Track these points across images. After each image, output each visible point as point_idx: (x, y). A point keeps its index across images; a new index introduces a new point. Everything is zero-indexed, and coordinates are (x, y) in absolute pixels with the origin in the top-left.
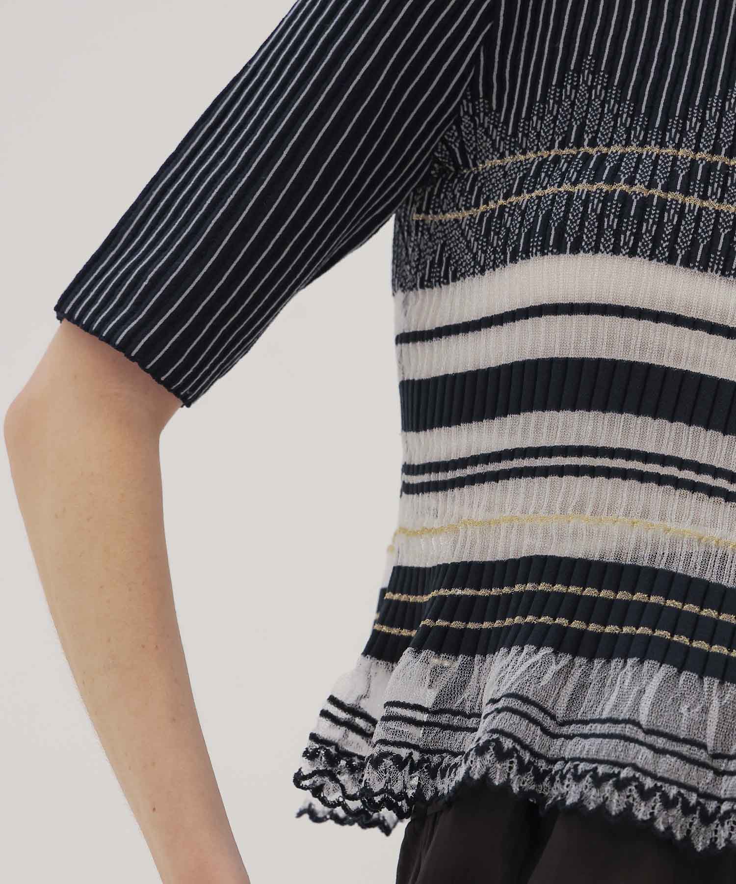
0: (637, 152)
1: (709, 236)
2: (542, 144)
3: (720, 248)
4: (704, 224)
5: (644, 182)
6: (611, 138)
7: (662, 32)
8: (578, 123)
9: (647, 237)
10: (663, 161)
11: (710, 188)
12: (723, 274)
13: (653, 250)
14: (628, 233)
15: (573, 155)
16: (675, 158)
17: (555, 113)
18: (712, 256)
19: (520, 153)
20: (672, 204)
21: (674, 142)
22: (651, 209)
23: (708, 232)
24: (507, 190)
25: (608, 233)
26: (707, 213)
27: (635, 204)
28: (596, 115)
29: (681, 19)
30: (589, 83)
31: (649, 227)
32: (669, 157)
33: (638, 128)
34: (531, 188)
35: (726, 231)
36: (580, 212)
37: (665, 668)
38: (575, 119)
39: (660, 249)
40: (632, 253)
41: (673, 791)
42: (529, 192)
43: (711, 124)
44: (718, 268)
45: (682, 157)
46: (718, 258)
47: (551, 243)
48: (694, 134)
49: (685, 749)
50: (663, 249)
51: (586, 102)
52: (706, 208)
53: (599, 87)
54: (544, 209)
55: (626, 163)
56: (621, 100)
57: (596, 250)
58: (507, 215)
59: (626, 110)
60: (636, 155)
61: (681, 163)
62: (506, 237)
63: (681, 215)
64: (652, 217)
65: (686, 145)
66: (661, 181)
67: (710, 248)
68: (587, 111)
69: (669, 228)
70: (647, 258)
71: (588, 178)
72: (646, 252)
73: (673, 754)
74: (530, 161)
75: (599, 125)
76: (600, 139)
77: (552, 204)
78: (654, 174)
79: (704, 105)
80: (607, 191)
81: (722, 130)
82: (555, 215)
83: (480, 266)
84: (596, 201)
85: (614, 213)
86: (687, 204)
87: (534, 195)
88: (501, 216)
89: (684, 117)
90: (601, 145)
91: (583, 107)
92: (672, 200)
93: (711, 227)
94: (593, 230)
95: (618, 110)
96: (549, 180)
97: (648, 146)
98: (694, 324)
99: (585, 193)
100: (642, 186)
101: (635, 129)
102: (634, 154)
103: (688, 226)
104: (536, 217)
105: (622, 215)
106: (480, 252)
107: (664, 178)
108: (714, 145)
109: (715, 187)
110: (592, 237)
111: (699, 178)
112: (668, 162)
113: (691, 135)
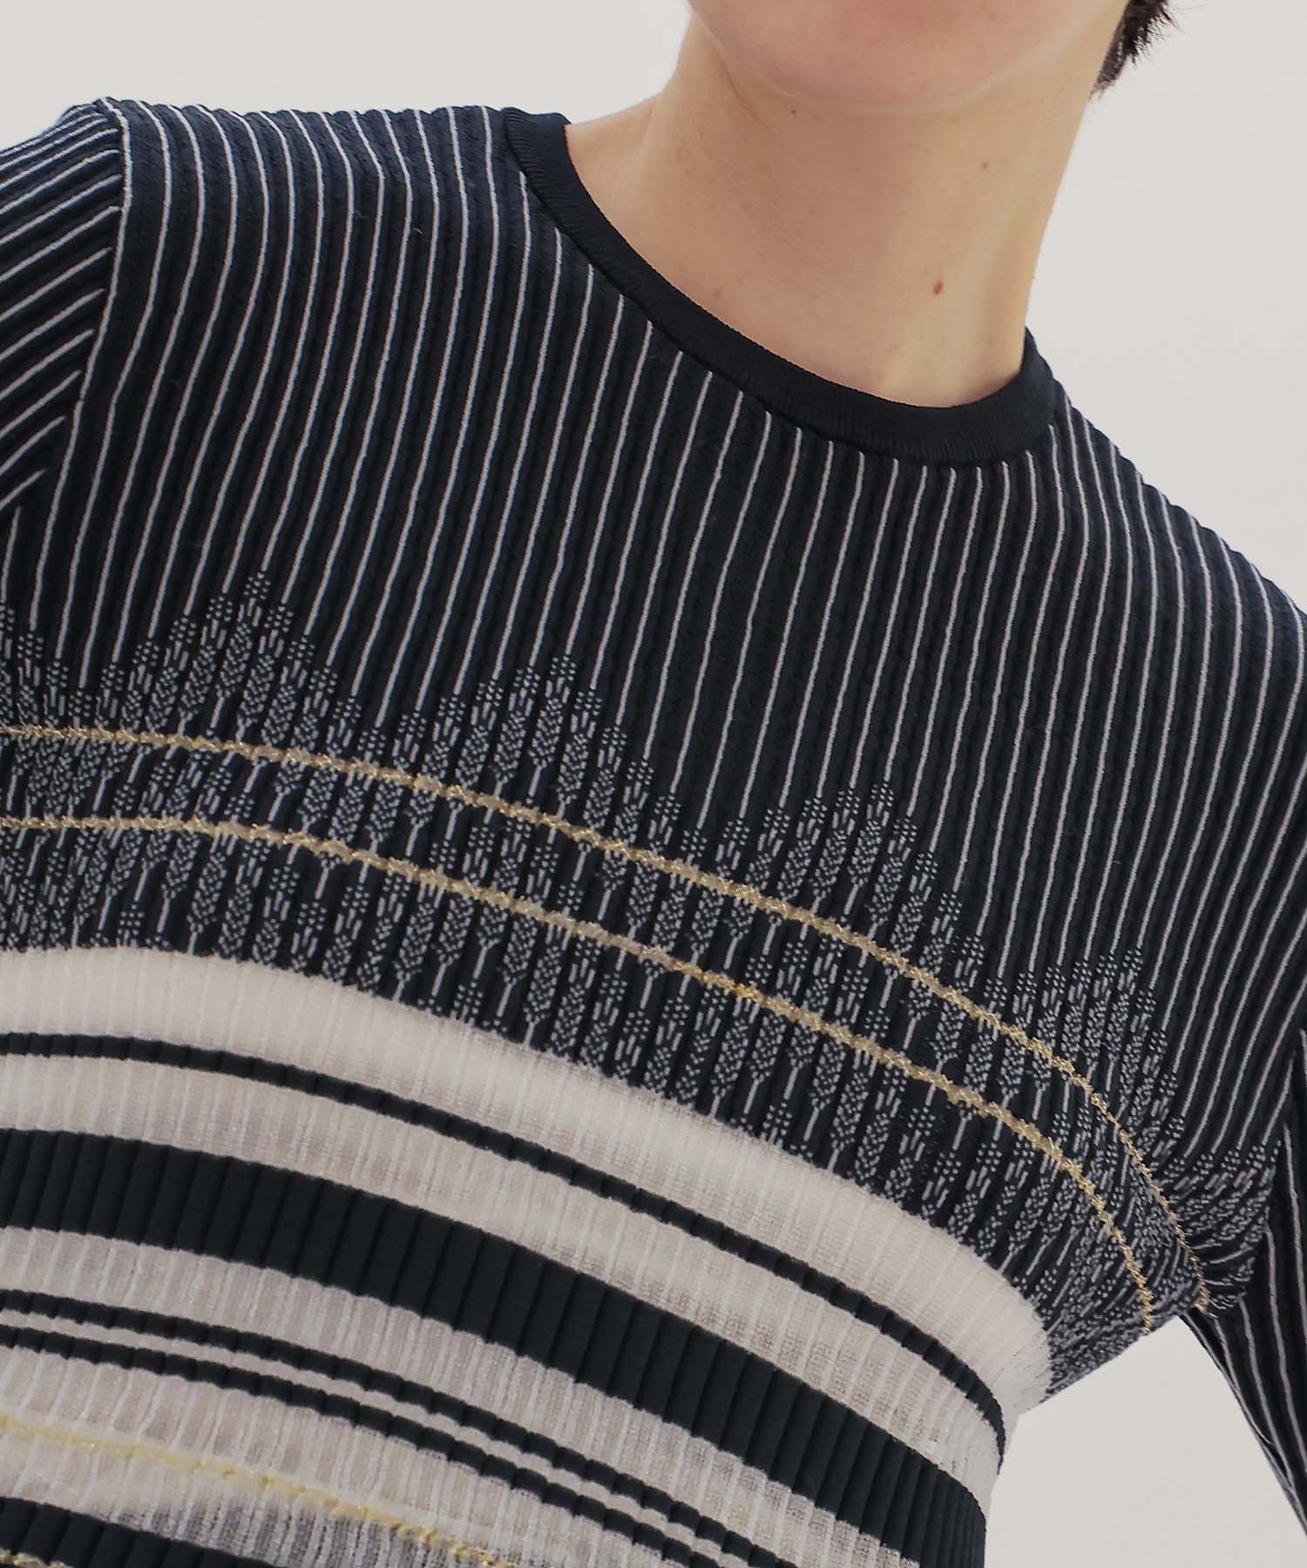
0: (336, 772)
1: (457, 951)
2: (152, 721)
3: (477, 974)
4: (451, 927)
5: (345, 835)
6: (290, 734)
7: (402, 544)
8: (228, 693)
9: (343, 943)
10: (384, 797)
11: (468, 857)
12: (478, 1024)
13: (352, 968)
14: (308, 931)
15: (215, 756)
16: (408, 792)
17: (182, 666)
18: (461, 988)
19: (105, 728)
20: (394, 882)
21: (407, 760)
22: (355, 890)
23: (456, 942)
24: (81, 801)
25: (270, 928)
26: (458, 906)
27: (324, 877)
28: (263, 685)
29: (440, 523)
30: (255, 623)
31: (348, 922)
32: (395, 789)
33: (343, 723)
34: (129, 808)
35: (491, 943)
36: (220, 879)
38: (223, 687)
39: (366, 966)
40: (313, 968)
42: (125, 815)
43: (480, 734)
44: (470, 1014)
45: (421, 792)
46: (471, 993)
47: (160, 929)
48: (447, 749)
50: (371, 967)
51: (246, 656)
52: (457, 896)
53: (274, 633)
54: (152, 860)
55: (315, 793)
56: (314, 663)
57: (245, 955)
58: (80, 851)
59: (321, 685)
60: (335, 777)
61: (418, 804)
62: (75, 895)
63: (411, 906)
64: (355, 904)
65: (430, 770)
66: (377, 837)
67: (459, 974)
68: (247, 675)
69: (384, 929)
70: (340, 982)
71: (241, 814)
72: (338, 970)
74: (128, 747)
75: (268, 704)
76: (269, 734)
77: (169, 854)
78: (365, 819)
79: (470, 696)
80: (274, 847)
81: (500, 748)
82: (173, 877)
83: (18, 935)
84: (252, 862)
85: (285, 891)
86: (423, 886)
87: (134, 824)
88: (68, 850)
89: (431, 712)
90: (269, 744)
91: (238, 665)
92: (396, 875)
93: (464, 933)
94: (241, 918)
95: (307, 681)
96: (164, 802)
97: (358, 761)
98: (416, 1113)
99: (233, 843)
100: (342, 843)
101: (337, 724)
102: (330, 774)
103: (420, 927)
104: (136, 871)
105: (300, 895)
106: (20, 908)
107: (383, 831)
108: (481, 775)
109: (478, 857)
110: (238, 929)
111: (449, 836)
112: (392, 800)
113: (440, 751)
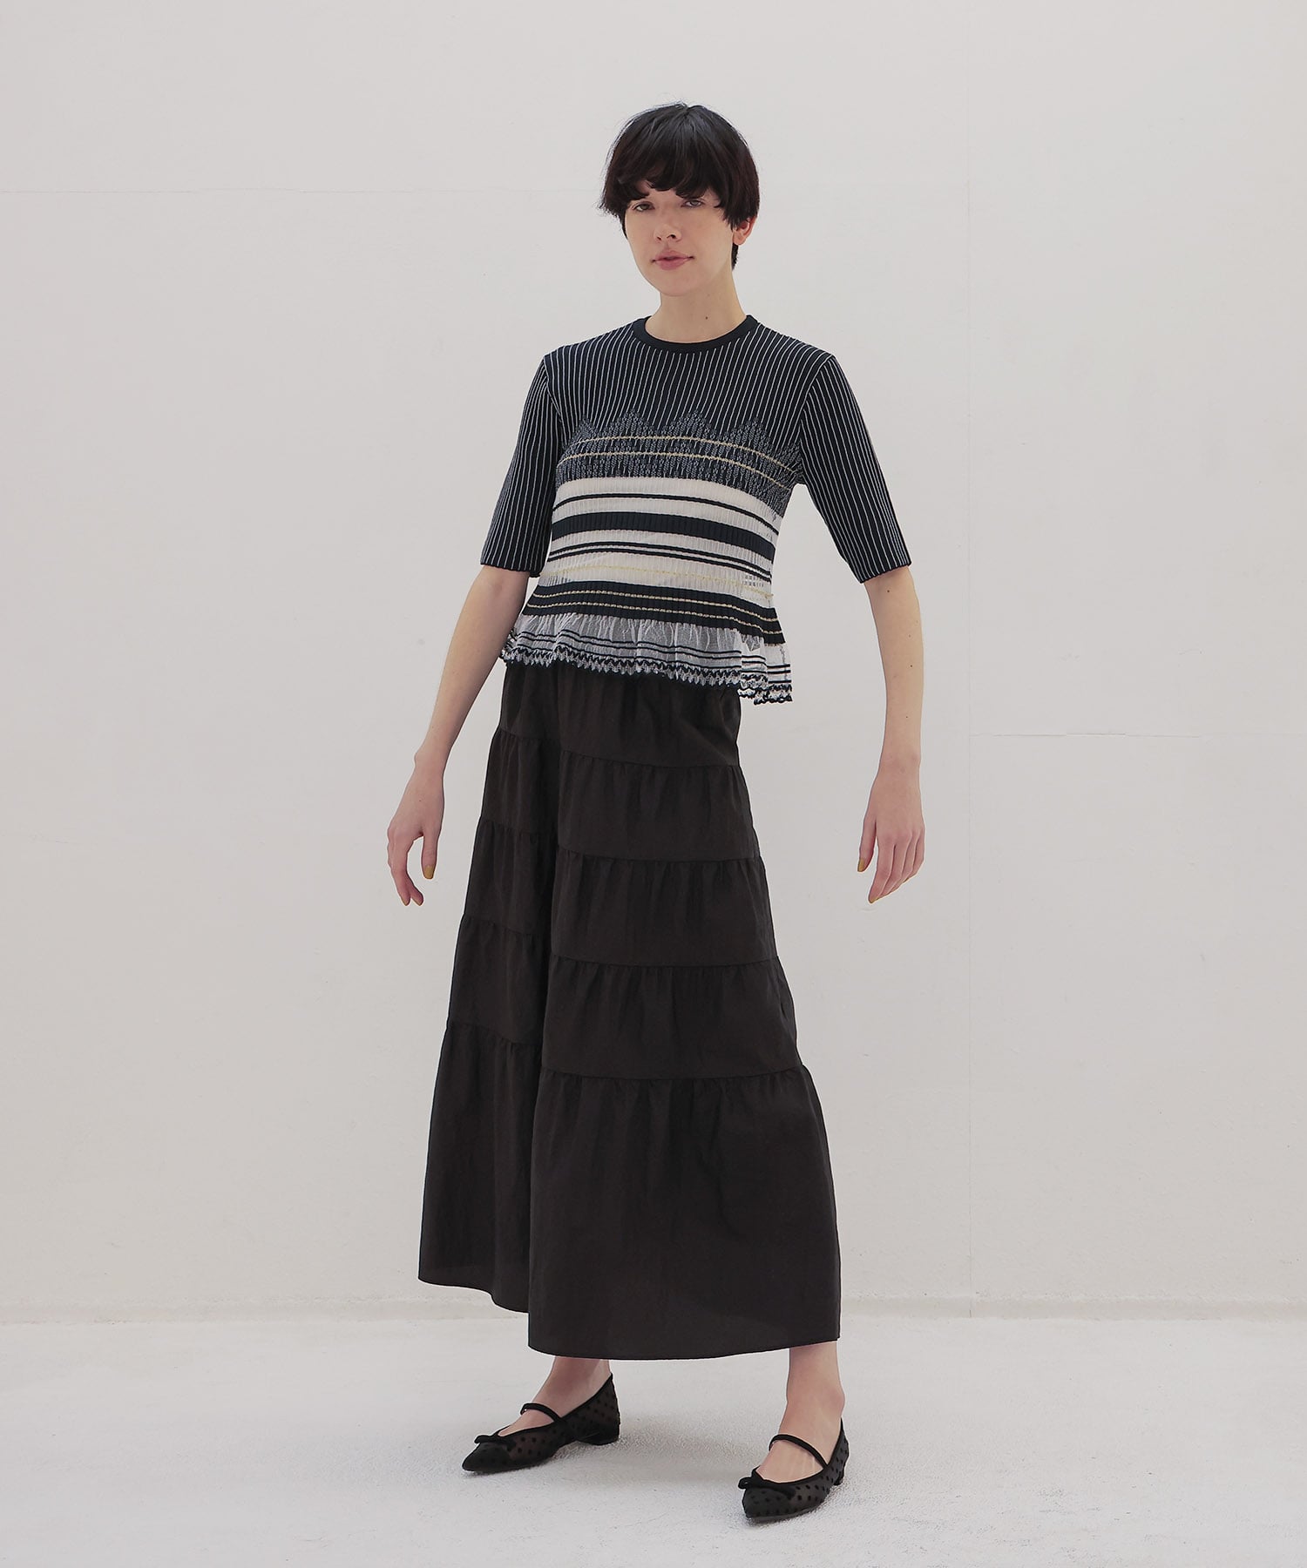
37: (615, 618)
41: (624, 660)
49: (626, 645)
73: (622, 648)
